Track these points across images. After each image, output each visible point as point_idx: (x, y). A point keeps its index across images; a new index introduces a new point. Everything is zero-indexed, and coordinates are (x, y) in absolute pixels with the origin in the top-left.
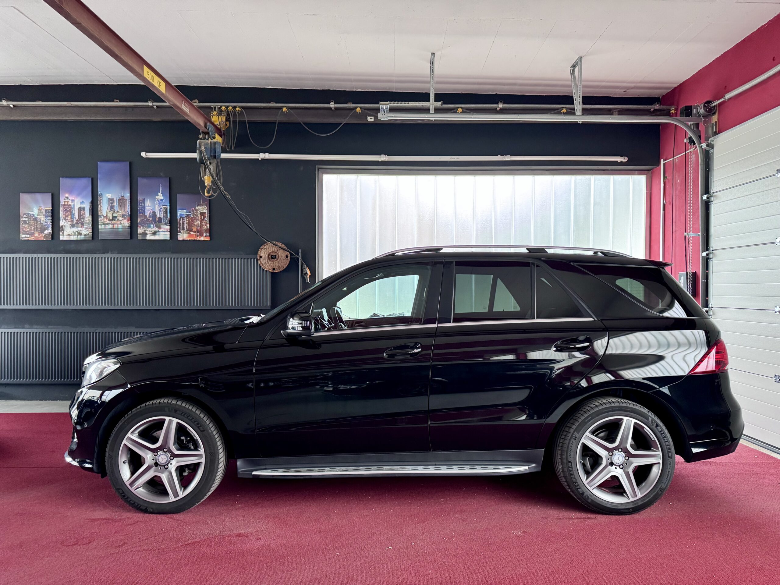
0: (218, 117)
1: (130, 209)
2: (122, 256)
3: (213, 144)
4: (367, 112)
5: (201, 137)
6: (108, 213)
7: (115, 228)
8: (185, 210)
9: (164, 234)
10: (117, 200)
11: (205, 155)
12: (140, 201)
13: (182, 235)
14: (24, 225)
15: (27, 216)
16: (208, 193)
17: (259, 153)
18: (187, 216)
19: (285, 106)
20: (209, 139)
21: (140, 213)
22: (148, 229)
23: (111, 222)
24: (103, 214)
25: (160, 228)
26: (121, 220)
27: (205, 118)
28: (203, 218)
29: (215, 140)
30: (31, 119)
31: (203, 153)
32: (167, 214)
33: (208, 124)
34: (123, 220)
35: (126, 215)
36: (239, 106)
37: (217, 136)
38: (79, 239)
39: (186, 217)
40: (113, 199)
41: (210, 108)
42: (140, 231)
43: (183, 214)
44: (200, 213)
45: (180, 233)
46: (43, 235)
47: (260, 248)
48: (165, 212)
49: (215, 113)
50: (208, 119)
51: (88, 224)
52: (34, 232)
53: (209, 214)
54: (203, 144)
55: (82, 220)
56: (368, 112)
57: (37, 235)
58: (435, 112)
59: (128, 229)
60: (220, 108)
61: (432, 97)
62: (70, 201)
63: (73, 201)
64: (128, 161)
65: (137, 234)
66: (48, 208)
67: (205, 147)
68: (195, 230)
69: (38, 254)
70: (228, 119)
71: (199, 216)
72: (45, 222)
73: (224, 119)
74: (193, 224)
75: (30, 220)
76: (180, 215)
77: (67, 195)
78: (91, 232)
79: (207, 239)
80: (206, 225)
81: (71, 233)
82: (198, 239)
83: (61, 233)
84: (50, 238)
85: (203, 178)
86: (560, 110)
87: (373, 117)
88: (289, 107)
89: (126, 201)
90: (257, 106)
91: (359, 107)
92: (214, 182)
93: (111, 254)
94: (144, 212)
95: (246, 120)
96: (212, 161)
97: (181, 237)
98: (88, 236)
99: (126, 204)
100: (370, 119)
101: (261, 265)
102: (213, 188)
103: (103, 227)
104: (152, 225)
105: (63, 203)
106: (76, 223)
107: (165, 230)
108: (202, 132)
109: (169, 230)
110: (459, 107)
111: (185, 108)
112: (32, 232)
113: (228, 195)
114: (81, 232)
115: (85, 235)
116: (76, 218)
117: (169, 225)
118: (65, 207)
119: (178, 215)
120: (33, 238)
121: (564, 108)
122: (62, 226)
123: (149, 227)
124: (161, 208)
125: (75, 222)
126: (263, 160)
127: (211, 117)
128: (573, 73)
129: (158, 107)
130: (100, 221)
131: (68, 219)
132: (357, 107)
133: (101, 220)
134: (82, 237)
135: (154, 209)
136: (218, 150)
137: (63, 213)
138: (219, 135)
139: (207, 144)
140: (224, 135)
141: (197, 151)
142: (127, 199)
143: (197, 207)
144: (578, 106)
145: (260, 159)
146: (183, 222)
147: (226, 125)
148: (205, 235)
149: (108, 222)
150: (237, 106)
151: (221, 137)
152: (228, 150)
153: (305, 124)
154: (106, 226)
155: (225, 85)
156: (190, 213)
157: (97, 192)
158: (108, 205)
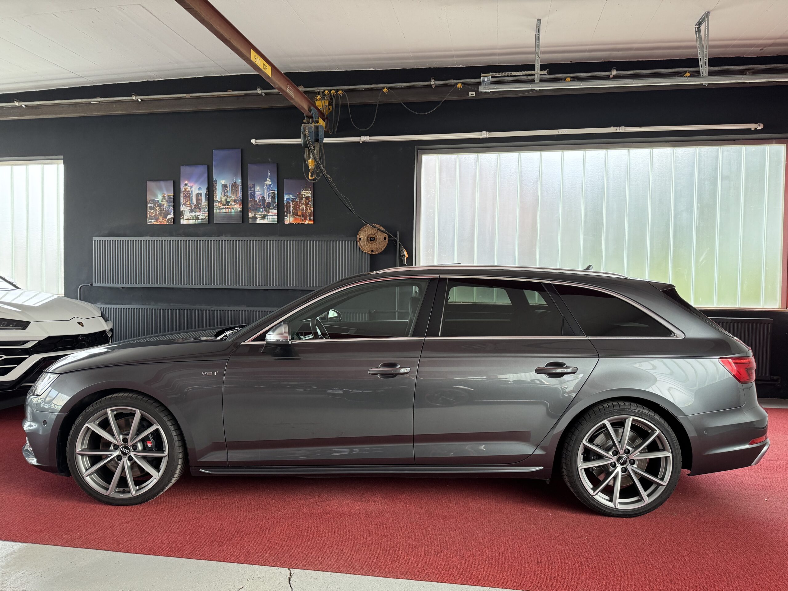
0: (321, 101)
1: (241, 195)
2: (235, 239)
3: (316, 128)
4: (468, 87)
5: (305, 121)
6: (222, 198)
7: (229, 213)
8: (291, 194)
9: (272, 218)
10: (230, 185)
11: (309, 138)
12: (250, 186)
13: (288, 219)
14: (150, 211)
15: (152, 202)
16: (312, 176)
17: (360, 137)
18: (293, 200)
19: (386, 87)
20: (313, 123)
21: (251, 198)
22: (258, 214)
23: (224, 207)
24: (218, 199)
25: (269, 212)
26: (234, 205)
27: (310, 103)
28: (307, 202)
29: (318, 124)
30: (156, 112)
31: (307, 137)
33: (312, 107)
34: (235, 205)
35: (238, 200)
36: (341, 89)
37: (321, 121)
38: (197, 223)
40: (227, 185)
41: (314, 92)
42: (250, 215)
43: (290, 199)
44: (305, 197)
45: (287, 217)
46: (166, 220)
47: (359, 230)
48: (273, 197)
49: (319, 97)
50: (312, 103)
51: (203, 208)
52: (158, 217)
53: (313, 198)
54: (307, 128)
55: (200, 205)
56: (470, 87)
57: (161, 219)
58: (540, 82)
59: (239, 214)
60: (323, 92)
61: (537, 67)
62: (189, 188)
63: (191, 187)
64: (239, 148)
65: (248, 218)
66: (170, 195)
67: (309, 131)
68: (301, 214)
69: (162, 237)
70: (331, 103)
71: (304, 200)
72: (168, 208)
73: (327, 102)
74: (298, 208)
75: (155, 206)
76: (286, 200)
77: (186, 182)
78: (207, 216)
79: (311, 223)
80: (310, 209)
81: (190, 218)
82: (303, 222)
83: (181, 218)
84: (172, 222)
85: (308, 162)
86: (683, 74)
87: (474, 93)
88: (389, 87)
89: (238, 187)
90: (357, 89)
91: (461, 83)
92: (317, 166)
93: (225, 237)
94: (254, 197)
95: (348, 102)
96: (315, 145)
97: (287, 221)
98: (204, 220)
99: (238, 189)
100: (472, 94)
101: (360, 248)
102: (316, 171)
103: (217, 212)
104: (261, 210)
105: (183, 190)
106: (194, 208)
108: (306, 116)
110: (567, 77)
111: (290, 91)
112: (157, 217)
113: (330, 179)
114: (198, 216)
115: (202, 219)
116: (194, 203)
117: (277, 209)
118: (185, 193)
120: (158, 223)
121: (687, 71)
122: (182, 211)
123: (259, 211)
124: (270, 193)
125: (193, 208)
126: (363, 142)
127: (315, 101)
128: (698, 31)
129: (266, 94)
130: (215, 206)
131: (187, 205)
132: (458, 83)
134: (199, 221)
135: (263, 194)
136: (321, 134)
137: (183, 199)
138: (322, 119)
139: (311, 127)
140: (327, 119)
141: (302, 135)
142: (238, 185)
143: (302, 192)
144: (704, 68)
145: (360, 142)
146: (290, 206)
147: (329, 109)
148: (309, 218)
149: (222, 207)
150: (339, 89)
151: (325, 122)
152: (330, 133)
153: (404, 103)
154: (220, 211)
155: (329, 69)
156: (296, 198)
157: (213, 179)
158: (222, 190)
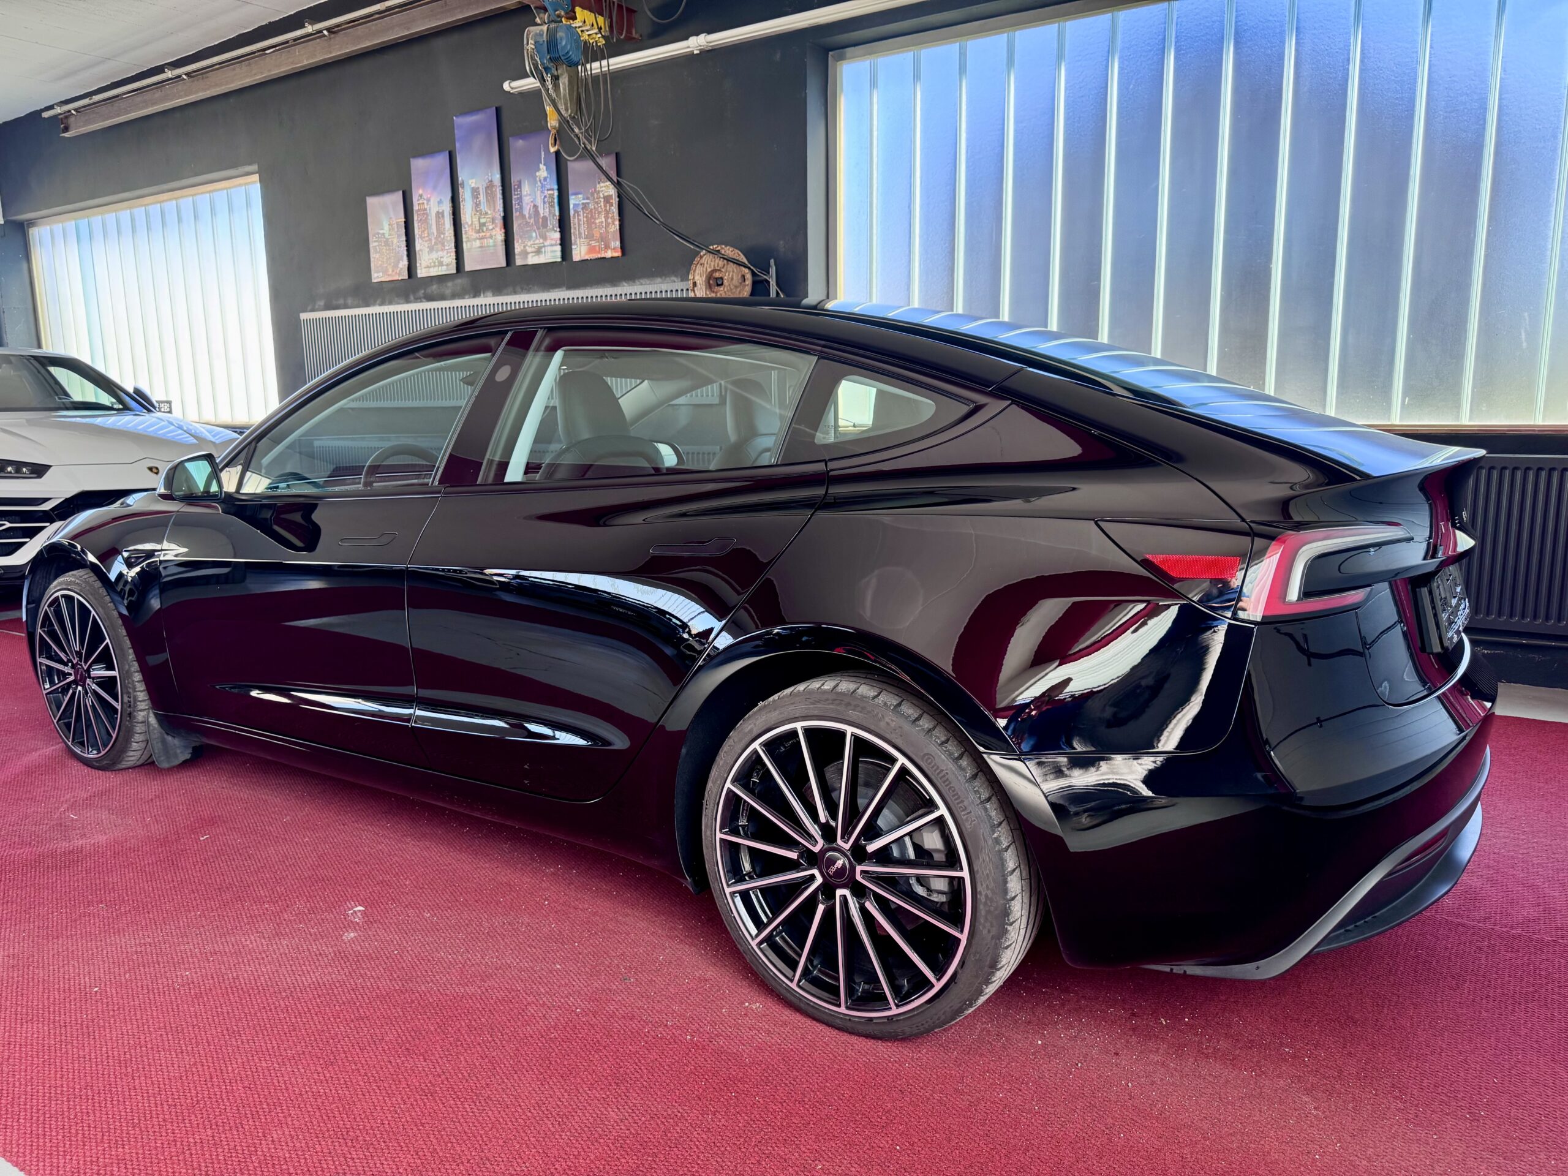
1: (502, 205)
2: (497, 300)
6: (474, 217)
7: (485, 247)
8: (581, 194)
9: (551, 250)
10: (483, 189)
12: (514, 186)
13: (578, 249)
14: (374, 255)
15: (377, 238)
18: (585, 206)
21: (516, 212)
22: (530, 243)
23: (478, 235)
24: (467, 220)
25: (545, 238)
26: (492, 230)
28: (608, 208)
32: (553, 206)
34: (493, 228)
35: (498, 219)
38: (440, 273)
39: (583, 209)
40: (478, 188)
42: (518, 248)
43: (579, 204)
45: (576, 247)
46: (398, 272)
47: (691, 263)
48: (552, 204)
51: (450, 242)
52: (387, 267)
53: (618, 197)
55: (442, 236)
57: (390, 271)
59: (501, 247)
62: (425, 202)
63: (428, 200)
64: (491, 107)
65: (515, 255)
66: (400, 221)
68: (599, 236)
69: (394, 306)
71: (602, 204)
72: (399, 247)
74: (594, 222)
75: (381, 246)
76: (573, 207)
77: (421, 192)
78: (454, 257)
79: (616, 254)
80: (614, 224)
81: (430, 263)
82: (603, 255)
83: (418, 265)
84: (406, 275)
89: (496, 191)
93: (484, 297)
94: (521, 208)
97: (577, 254)
98: (450, 267)
99: (496, 195)
103: (468, 248)
104: (534, 234)
105: (418, 208)
106: (436, 244)
107: (554, 242)
109: (559, 242)
112: (385, 267)
114: (442, 259)
115: (447, 265)
116: (434, 234)
117: (558, 230)
118: (420, 215)
119: (571, 206)
120: (387, 278)
122: (421, 250)
123: (530, 238)
124: (545, 197)
125: (433, 243)
130: (464, 236)
131: (424, 237)
133: (466, 233)
134: (444, 270)
135: (535, 199)
137: (419, 226)
142: (496, 187)
145: (696, 52)
146: (579, 220)
148: (612, 245)
149: (475, 235)
154: (472, 244)
156: (588, 201)
157: (458, 178)
158: (473, 200)
